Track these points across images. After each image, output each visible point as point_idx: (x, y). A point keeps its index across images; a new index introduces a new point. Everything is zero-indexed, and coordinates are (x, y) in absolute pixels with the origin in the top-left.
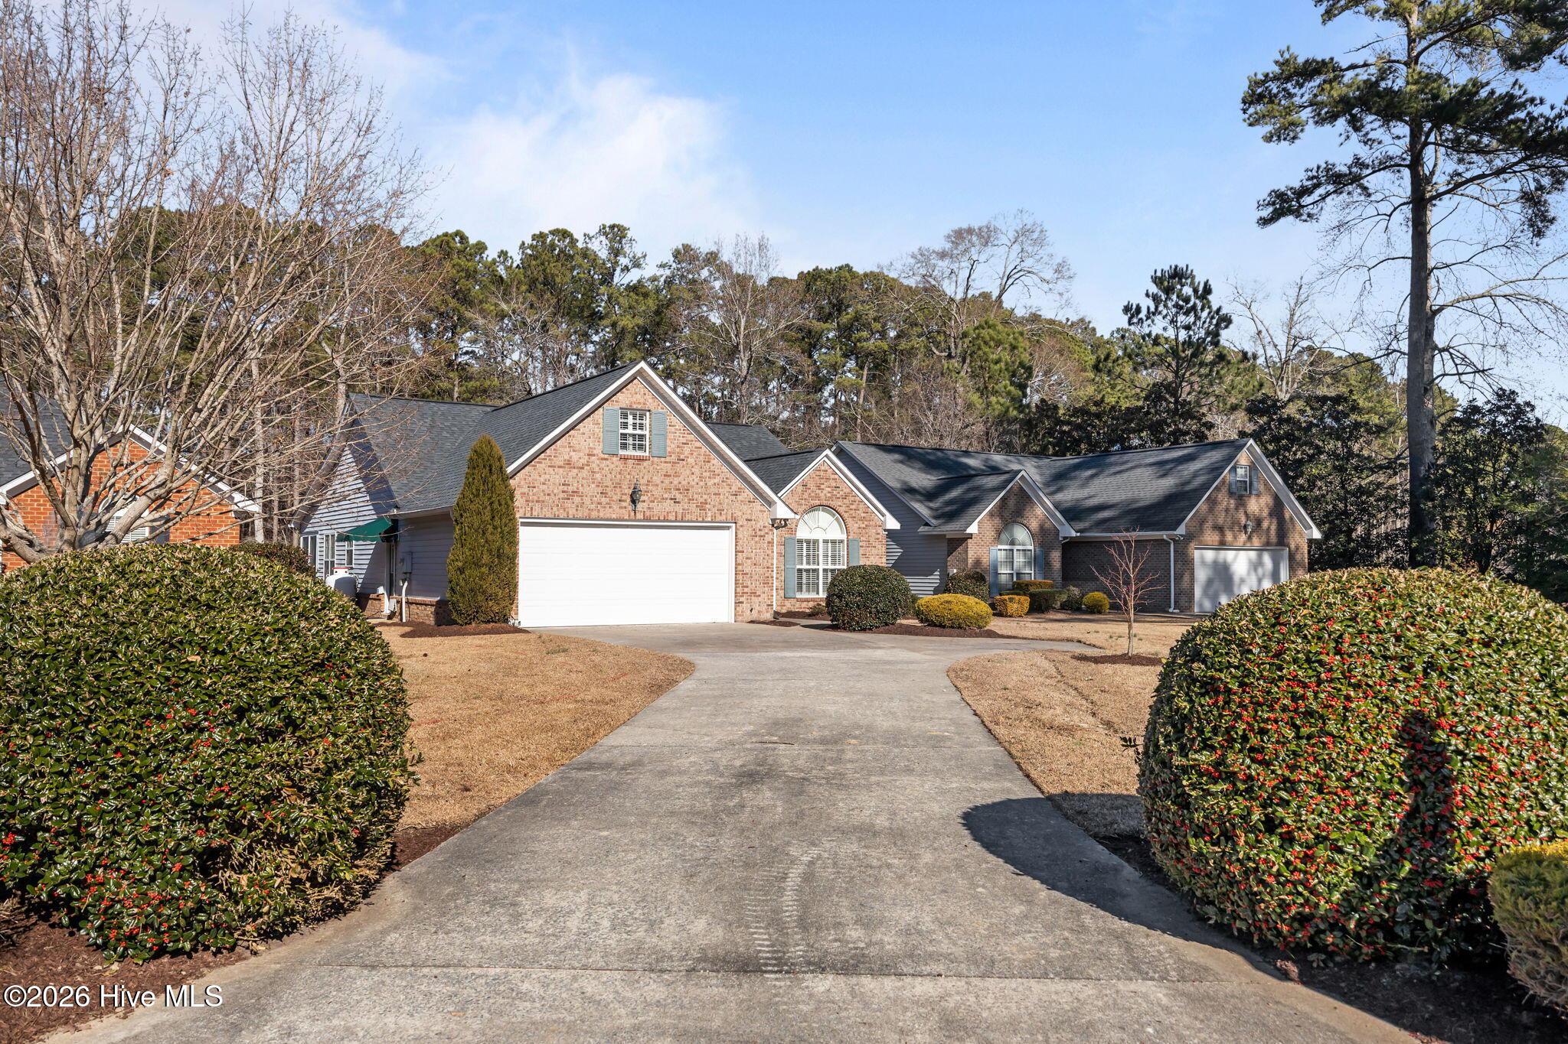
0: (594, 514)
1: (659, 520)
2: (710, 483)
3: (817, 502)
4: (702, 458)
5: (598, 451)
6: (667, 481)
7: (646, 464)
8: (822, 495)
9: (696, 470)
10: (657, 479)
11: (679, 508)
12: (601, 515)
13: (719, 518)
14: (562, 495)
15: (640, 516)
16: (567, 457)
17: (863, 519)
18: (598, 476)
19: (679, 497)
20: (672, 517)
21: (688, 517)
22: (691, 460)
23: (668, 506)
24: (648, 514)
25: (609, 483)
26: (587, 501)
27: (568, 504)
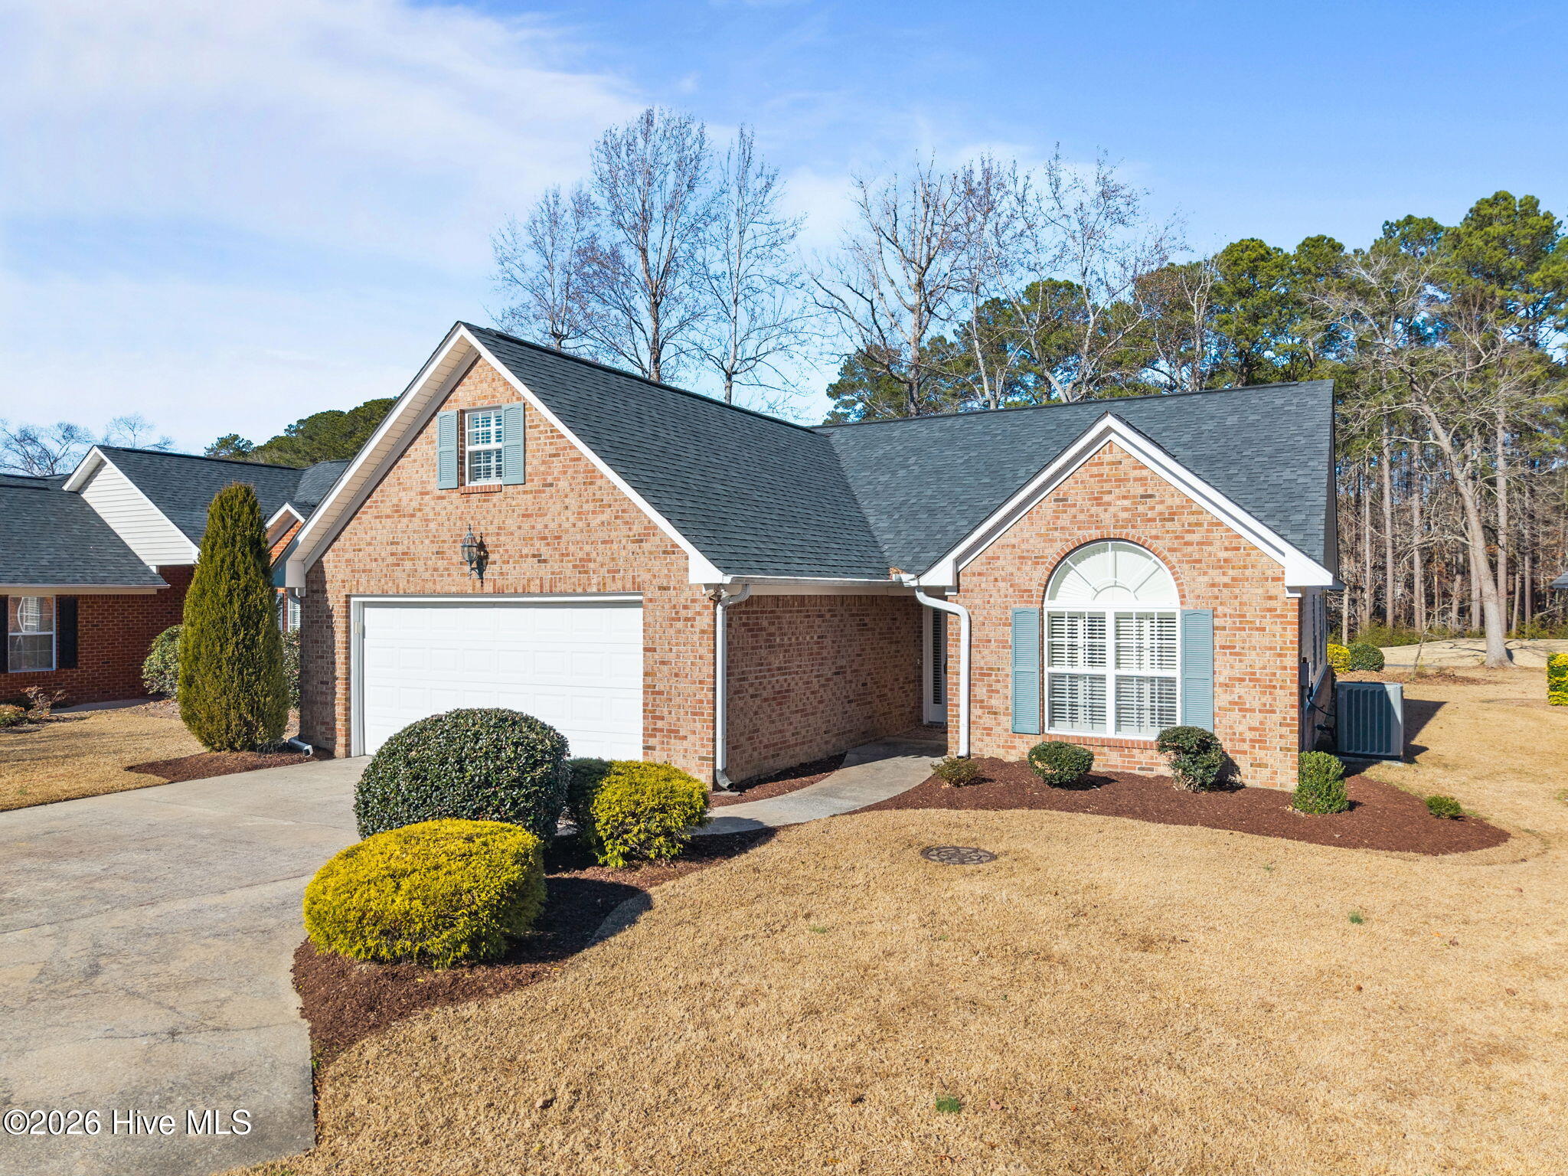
0: (429, 586)
1: (516, 594)
2: (595, 522)
3: (1095, 534)
4: (580, 478)
5: (434, 486)
6: (526, 526)
7: (495, 498)
8: (1106, 518)
9: (571, 501)
10: (511, 523)
11: (545, 571)
12: (438, 588)
13: (611, 587)
14: (390, 560)
15: (488, 587)
16: (395, 501)
17: (1223, 565)
18: (433, 526)
19: (546, 552)
20: (534, 588)
21: (561, 587)
22: (563, 484)
23: (529, 566)
24: (499, 583)
25: (445, 536)
26: (420, 566)
27: (398, 572)
